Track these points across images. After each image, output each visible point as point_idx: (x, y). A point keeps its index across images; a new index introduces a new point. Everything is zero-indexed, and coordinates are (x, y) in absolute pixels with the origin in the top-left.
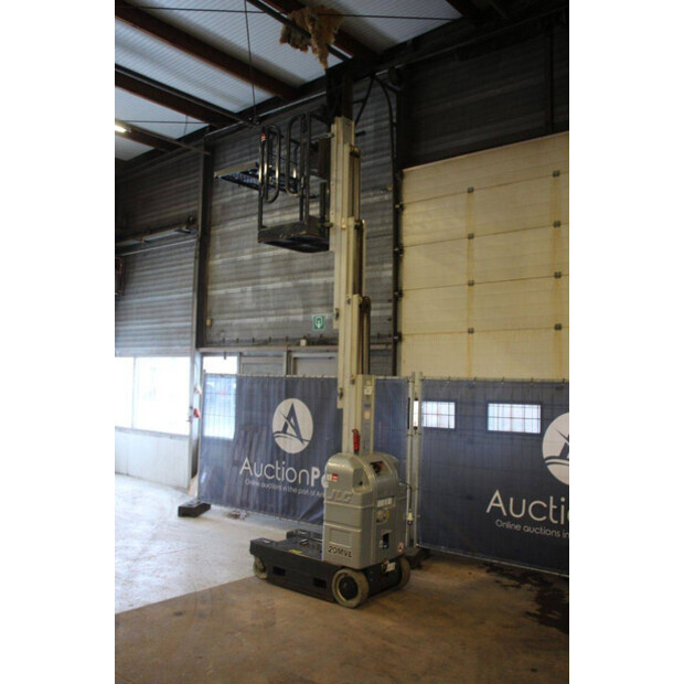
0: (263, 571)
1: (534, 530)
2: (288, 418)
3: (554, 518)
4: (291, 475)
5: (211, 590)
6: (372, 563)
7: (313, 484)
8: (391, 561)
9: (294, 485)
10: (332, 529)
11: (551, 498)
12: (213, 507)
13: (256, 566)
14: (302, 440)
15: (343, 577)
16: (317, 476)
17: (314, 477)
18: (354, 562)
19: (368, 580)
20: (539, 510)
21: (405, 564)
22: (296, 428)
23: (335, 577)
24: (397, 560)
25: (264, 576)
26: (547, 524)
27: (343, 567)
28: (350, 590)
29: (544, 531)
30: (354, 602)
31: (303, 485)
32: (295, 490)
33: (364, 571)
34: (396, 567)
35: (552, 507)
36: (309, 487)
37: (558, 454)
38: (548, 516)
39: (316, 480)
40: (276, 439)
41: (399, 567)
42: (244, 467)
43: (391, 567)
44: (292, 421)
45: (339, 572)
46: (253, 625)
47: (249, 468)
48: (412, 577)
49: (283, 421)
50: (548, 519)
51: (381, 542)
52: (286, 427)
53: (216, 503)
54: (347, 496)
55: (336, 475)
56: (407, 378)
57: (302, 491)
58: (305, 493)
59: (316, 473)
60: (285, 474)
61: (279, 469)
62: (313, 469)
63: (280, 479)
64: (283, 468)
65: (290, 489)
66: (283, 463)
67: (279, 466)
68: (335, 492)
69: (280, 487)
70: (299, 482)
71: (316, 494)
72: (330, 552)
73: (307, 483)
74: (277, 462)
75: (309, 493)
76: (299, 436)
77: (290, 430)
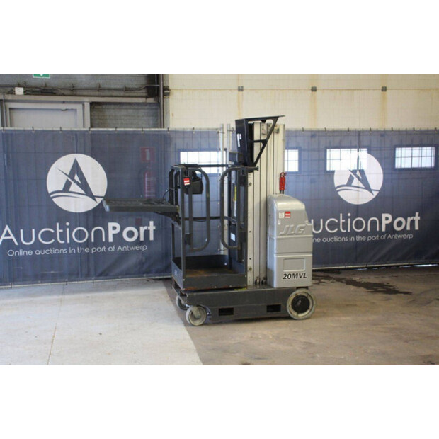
1: (330, 240)
2: (71, 175)
3: (343, 229)
10: (285, 259)
11: (341, 215)
16: (118, 230)
18: (309, 282)
20: (332, 225)
22: (84, 185)
26: (339, 234)
27: (298, 288)
29: (337, 239)
31: (98, 243)
32: (87, 250)
35: (341, 221)
36: (107, 244)
37: (345, 183)
38: (339, 228)
40: (54, 200)
42: (3, 238)
44: (76, 178)
47: (12, 237)
49: (64, 179)
50: (339, 230)
52: (67, 185)
54: (300, 229)
55: (287, 213)
56: (217, 129)
57: (97, 249)
58: (101, 250)
59: (114, 228)
60: (72, 235)
61: (62, 231)
62: (111, 225)
63: (63, 242)
64: (68, 230)
65: (79, 250)
66: (68, 224)
67: (60, 229)
68: (289, 227)
69: (65, 251)
70: (93, 241)
71: (116, 248)
72: (284, 278)
73: (104, 240)
74: (58, 224)
75: (107, 249)
76: (88, 192)
77: (74, 187)
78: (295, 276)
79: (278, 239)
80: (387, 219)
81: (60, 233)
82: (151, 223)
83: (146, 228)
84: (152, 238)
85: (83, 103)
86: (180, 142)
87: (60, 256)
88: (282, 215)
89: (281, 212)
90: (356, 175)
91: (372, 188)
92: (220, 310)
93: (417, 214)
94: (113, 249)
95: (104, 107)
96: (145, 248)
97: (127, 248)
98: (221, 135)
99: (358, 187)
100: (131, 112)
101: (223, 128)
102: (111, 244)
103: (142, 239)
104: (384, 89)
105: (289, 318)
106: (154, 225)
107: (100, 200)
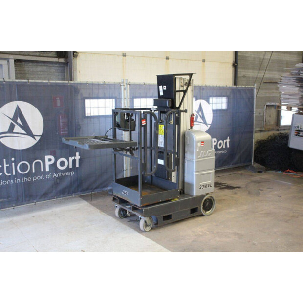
2: (14, 119)
4: (24, 167)
7: (47, 169)
10: (201, 175)
17: (48, 163)
39: (51, 165)
44: (19, 121)
49: (9, 122)
54: (209, 153)
55: (202, 142)
56: (120, 83)
57: (37, 178)
58: (41, 178)
59: (50, 160)
60: (17, 168)
61: (8, 165)
62: (47, 158)
63: (10, 174)
64: (13, 164)
65: (24, 179)
66: (13, 159)
67: (7, 164)
69: (11, 182)
70: (34, 171)
71: (52, 175)
72: (200, 189)
73: (42, 170)
74: (5, 160)
75: (45, 177)
76: (29, 133)
77: (18, 129)
78: (206, 186)
79: (196, 162)
80: (215, 142)
81: (7, 167)
82: (77, 154)
83: (73, 158)
84: (77, 165)
85: (8, 60)
86: (83, 92)
87: (8, 186)
88: (199, 144)
89: (199, 142)
90: (199, 114)
91: (207, 123)
92: (164, 217)
93: (228, 138)
94: (50, 176)
95: (24, 63)
96: (73, 173)
97: (60, 174)
98: (122, 87)
99: (200, 122)
100: (45, 68)
101: (124, 82)
102: (48, 173)
103: (71, 166)
104: (204, 61)
105: (202, 215)
106: (79, 155)
107: (38, 138)
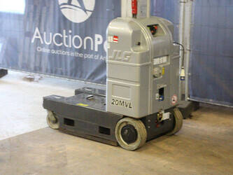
0: (56, 122)
4: (77, 42)
5: (9, 139)
6: (150, 112)
7: (96, 50)
8: (166, 111)
9: (80, 51)
10: (114, 84)
12: (10, 72)
13: (49, 119)
14: (85, 11)
15: (124, 124)
16: (100, 42)
17: (97, 43)
18: (135, 112)
19: (146, 128)
21: (178, 114)
23: (118, 125)
24: (171, 110)
25: (56, 126)
27: (124, 117)
28: (130, 135)
30: (134, 145)
31: (88, 51)
32: (81, 55)
33: (143, 119)
34: (170, 115)
36: (93, 52)
39: (99, 45)
40: (63, 11)
41: (173, 117)
42: (35, 37)
43: (166, 116)
45: (121, 121)
46: (48, 167)
47: (40, 37)
48: (183, 125)
51: (157, 95)
53: (12, 69)
54: (126, 55)
55: (115, 37)
57: (87, 56)
58: (90, 57)
59: (99, 39)
60: (72, 41)
61: (67, 36)
62: (97, 36)
63: (67, 46)
64: (70, 36)
66: (70, 31)
68: (116, 52)
69: (68, 53)
70: (85, 48)
71: (99, 57)
73: (92, 49)
74: (64, 31)
75: (94, 57)
78: (122, 103)
81: (66, 38)
87: (66, 57)
88: (111, 39)
89: (110, 35)
92: (65, 119)
102: (96, 53)
107: (90, 14)
